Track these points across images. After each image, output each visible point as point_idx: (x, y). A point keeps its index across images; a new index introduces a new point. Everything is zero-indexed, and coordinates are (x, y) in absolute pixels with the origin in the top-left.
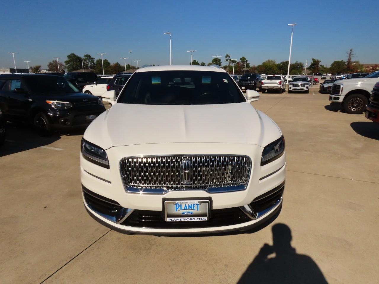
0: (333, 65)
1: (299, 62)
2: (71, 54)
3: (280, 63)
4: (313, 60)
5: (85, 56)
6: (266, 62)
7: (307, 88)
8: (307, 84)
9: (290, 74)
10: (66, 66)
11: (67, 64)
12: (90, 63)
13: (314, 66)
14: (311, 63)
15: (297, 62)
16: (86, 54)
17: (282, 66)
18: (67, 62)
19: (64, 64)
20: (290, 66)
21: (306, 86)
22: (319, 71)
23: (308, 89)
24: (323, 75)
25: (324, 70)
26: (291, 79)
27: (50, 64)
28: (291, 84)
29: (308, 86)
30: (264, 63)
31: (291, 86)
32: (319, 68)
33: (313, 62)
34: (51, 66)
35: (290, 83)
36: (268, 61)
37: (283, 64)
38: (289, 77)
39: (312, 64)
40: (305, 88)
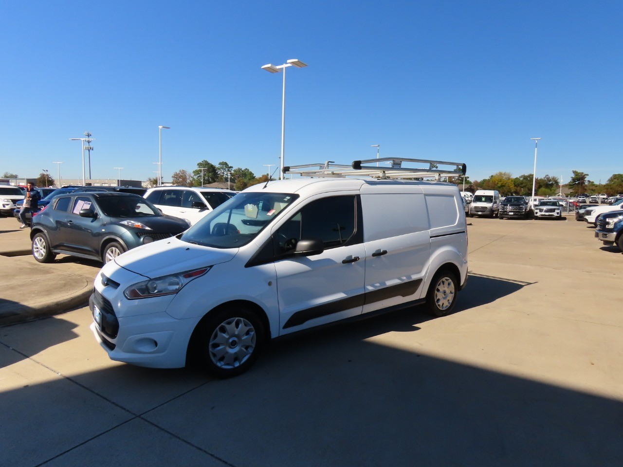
0: (611, 180)
1: (551, 176)
2: (202, 162)
3: (520, 177)
4: (575, 172)
5: (220, 164)
6: (497, 175)
7: (558, 213)
8: (558, 209)
9: (536, 194)
10: (195, 177)
11: (195, 175)
12: (225, 173)
13: (577, 182)
14: (572, 177)
15: (547, 175)
16: (221, 162)
17: (522, 181)
18: (197, 172)
19: (192, 175)
20: (536, 182)
21: (556, 211)
22: (586, 189)
23: (559, 215)
24: (591, 197)
25: (594, 188)
26: (537, 203)
27: (175, 175)
28: (537, 209)
29: (559, 211)
30: (492, 176)
31: (538, 211)
32: (586, 186)
33: (576, 175)
34: (176, 178)
35: (536, 207)
36: (498, 174)
37: (524, 179)
38: (535, 200)
39: (574, 180)
40: (555, 214)
